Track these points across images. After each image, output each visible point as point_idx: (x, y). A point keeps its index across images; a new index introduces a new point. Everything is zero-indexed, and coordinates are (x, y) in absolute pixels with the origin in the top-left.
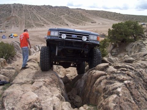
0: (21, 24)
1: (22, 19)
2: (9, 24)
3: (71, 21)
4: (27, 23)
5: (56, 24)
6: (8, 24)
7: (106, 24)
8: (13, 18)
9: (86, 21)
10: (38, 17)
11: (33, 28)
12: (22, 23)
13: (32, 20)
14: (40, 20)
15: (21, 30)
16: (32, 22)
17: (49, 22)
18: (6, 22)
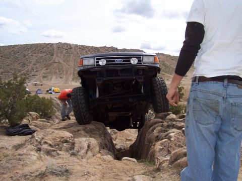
0: (67, 73)
1: (69, 67)
2: (49, 73)
4: (76, 72)
6: (46, 74)
8: (55, 65)
9: (171, 74)
12: (69, 73)
15: (66, 83)
18: (44, 70)
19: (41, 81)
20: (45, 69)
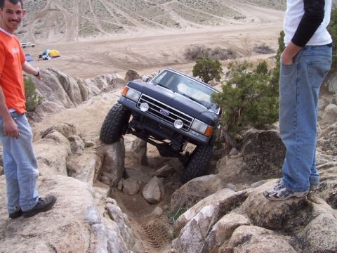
0: (70, 25)
1: (72, 15)
2: (43, 26)
3: (185, 16)
4: (83, 23)
5: (150, 24)
6: (40, 28)
7: (270, 22)
8: (52, 13)
9: (222, 16)
10: (108, 9)
11: (98, 34)
12: (73, 24)
13: (95, 17)
14: (112, 15)
15: (70, 40)
16: (96, 20)
17: (135, 20)
18: (35, 23)
19: (32, 40)
20: (36, 21)
